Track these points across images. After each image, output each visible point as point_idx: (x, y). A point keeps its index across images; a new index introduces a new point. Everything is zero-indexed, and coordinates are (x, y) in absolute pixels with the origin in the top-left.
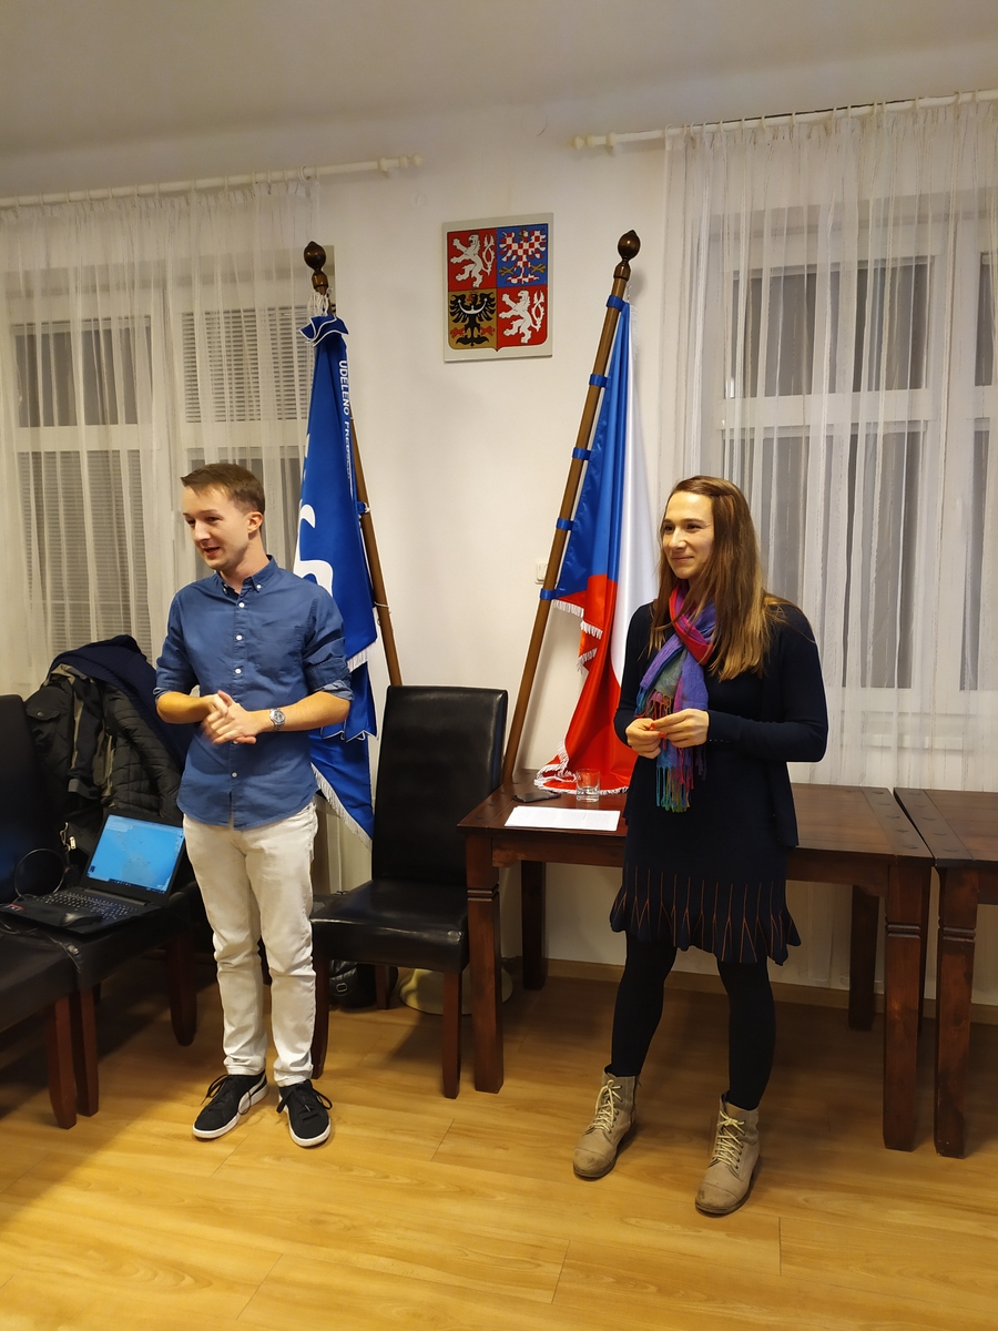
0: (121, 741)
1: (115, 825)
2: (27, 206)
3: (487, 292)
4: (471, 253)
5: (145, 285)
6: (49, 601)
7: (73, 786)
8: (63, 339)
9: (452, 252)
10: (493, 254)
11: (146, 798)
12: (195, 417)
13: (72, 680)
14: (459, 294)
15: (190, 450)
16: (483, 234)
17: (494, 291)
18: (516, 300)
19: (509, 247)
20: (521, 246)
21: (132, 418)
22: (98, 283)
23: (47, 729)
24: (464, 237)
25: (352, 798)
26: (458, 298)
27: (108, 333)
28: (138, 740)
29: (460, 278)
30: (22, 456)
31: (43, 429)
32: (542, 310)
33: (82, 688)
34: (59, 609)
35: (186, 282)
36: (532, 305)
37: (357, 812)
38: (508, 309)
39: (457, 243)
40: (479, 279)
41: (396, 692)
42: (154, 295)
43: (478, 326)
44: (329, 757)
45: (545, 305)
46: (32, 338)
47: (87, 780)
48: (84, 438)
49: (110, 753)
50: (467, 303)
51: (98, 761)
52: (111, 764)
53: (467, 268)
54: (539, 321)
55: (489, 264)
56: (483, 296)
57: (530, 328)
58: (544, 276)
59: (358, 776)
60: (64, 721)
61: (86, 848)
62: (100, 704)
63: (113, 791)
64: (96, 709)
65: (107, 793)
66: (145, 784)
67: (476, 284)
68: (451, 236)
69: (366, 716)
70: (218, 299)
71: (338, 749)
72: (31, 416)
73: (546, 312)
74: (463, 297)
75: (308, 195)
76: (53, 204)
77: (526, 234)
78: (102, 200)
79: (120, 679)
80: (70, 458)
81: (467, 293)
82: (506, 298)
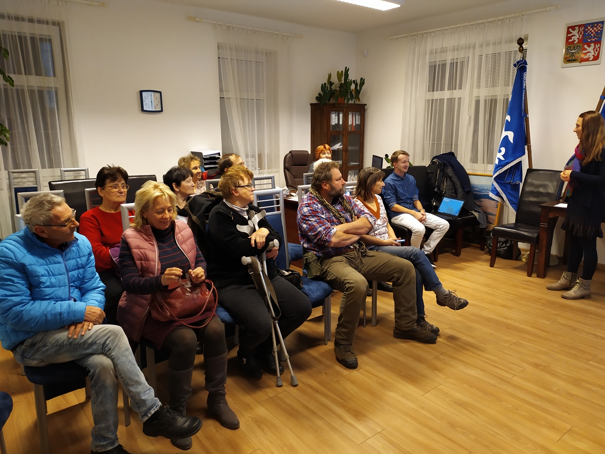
0: (448, 179)
1: (445, 199)
2: (438, 31)
3: (579, 45)
4: (575, 32)
5: (469, 48)
6: (431, 142)
7: (436, 190)
8: (444, 65)
9: (568, 32)
10: (583, 32)
11: (453, 195)
12: (479, 86)
13: (437, 163)
14: (569, 46)
15: (476, 97)
16: (580, 26)
17: (582, 44)
18: (589, 46)
19: (589, 29)
20: (593, 29)
21: (460, 88)
22: (456, 49)
23: (430, 175)
24: (573, 28)
25: (512, 201)
26: (568, 47)
27: (457, 63)
28: (453, 179)
29: (570, 41)
30: (429, 100)
31: (435, 92)
32: (598, 49)
33: (440, 166)
34: (433, 144)
35: (481, 46)
36: (595, 48)
37: (514, 205)
38: (586, 49)
39: (570, 30)
40: (577, 41)
41: (530, 170)
42: (471, 51)
43: (574, 56)
44: (506, 188)
45: (599, 48)
46: (435, 66)
47: (439, 189)
48: (446, 94)
49: (445, 183)
50: (571, 49)
51: (442, 184)
52: (446, 185)
53: (573, 38)
54: (597, 53)
55: (581, 36)
56: (577, 46)
57: (593, 55)
58: (601, 38)
59: (515, 195)
60: (435, 173)
61: (438, 205)
62: (444, 170)
63: (445, 192)
64: (443, 171)
65: (443, 193)
66: (453, 191)
67: (576, 42)
68: (569, 28)
69: (519, 177)
70: (490, 50)
71: (509, 186)
72: (432, 88)
73: (600, 50)
74: (570, 47)
75: (522, 20)
76: (446, 29)
77: (596, 25)
78: (459, 27)
79: (450, 163)
80: (442, 100)
81: (572, 46)
82: (586, 46)
